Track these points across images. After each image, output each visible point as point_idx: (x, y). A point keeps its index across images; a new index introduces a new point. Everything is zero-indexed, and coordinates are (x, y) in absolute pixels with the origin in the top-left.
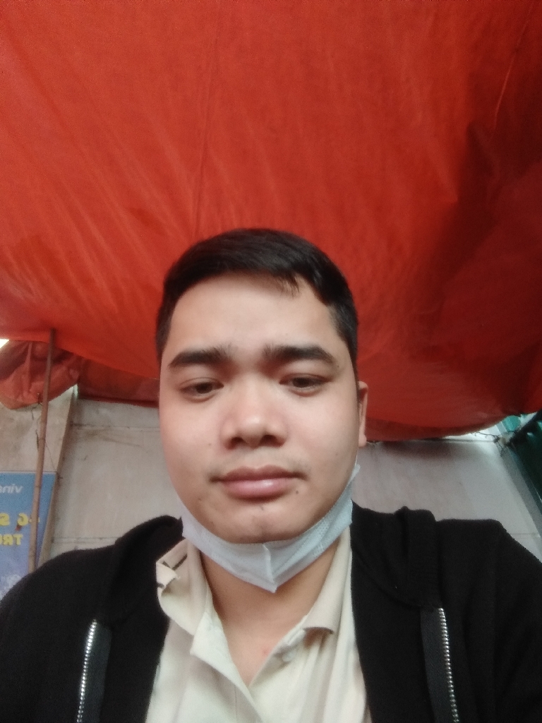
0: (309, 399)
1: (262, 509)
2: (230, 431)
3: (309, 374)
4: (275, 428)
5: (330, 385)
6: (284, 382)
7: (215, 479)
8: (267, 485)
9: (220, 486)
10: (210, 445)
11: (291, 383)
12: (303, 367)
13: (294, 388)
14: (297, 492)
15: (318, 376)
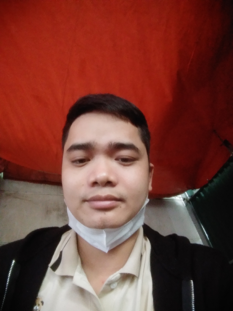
0: (128, 167)
1: (105, 214)
2: (92, 179)
3: (129, 156)
4: (112, 178)
5: (137, 162)
6: (117, 159)
7: (84, 201)
8: (107, 203)
9: (86, 203)
10: (83, 185)
11: (120, 160)
12: (125, 153)
13: (121, 162)
14: (121, 207)
15: (132, 157)
